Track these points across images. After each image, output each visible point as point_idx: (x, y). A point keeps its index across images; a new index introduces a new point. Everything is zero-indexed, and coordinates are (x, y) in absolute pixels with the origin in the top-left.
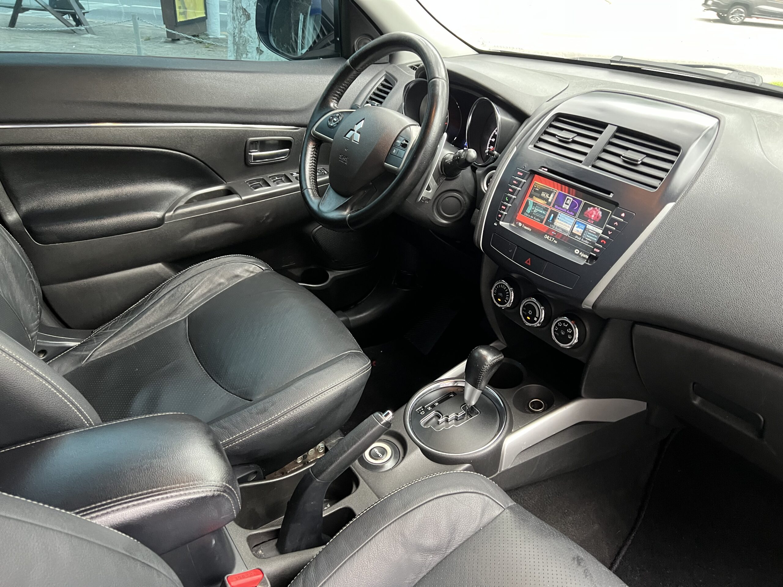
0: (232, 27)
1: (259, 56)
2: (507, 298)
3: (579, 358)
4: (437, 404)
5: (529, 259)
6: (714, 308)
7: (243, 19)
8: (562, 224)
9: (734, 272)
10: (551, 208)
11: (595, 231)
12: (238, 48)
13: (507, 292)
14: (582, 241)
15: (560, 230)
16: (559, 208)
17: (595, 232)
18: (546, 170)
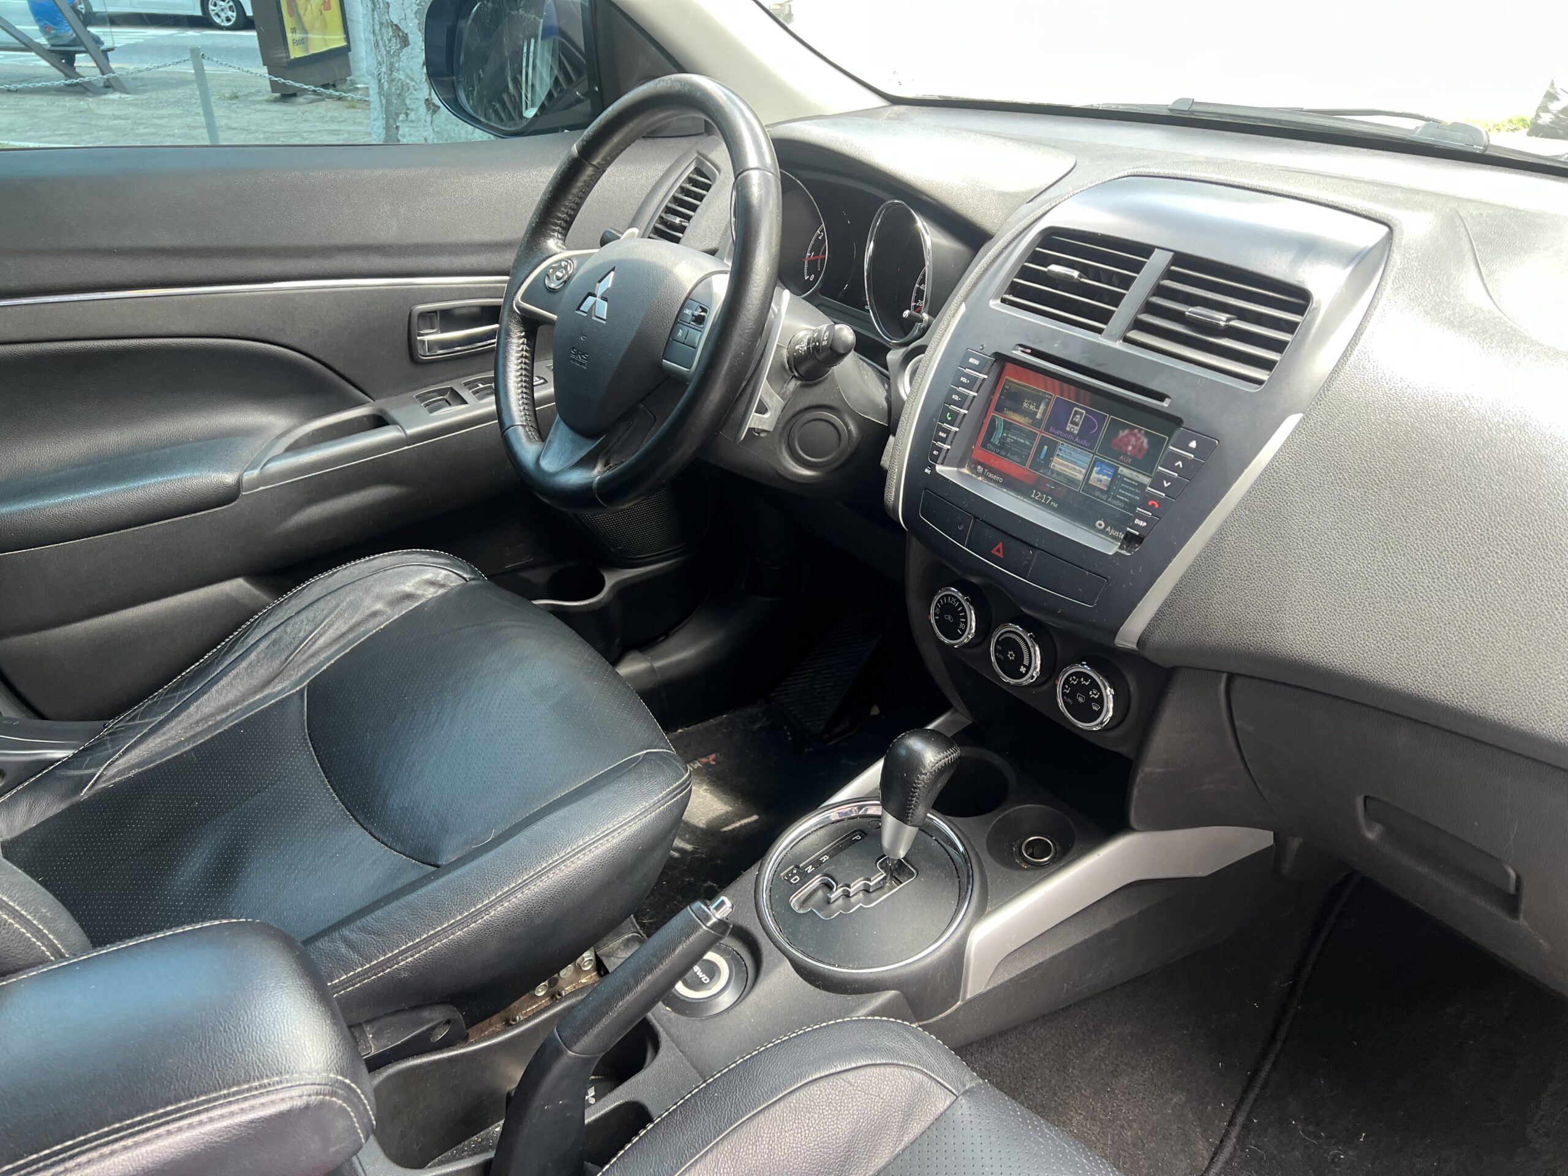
0: (375, 62)
1: (432, 117)
2: (962, 626)
3: (1119, 750)
4: (825, 858)
5: (1000, 545)
6: (1398, 643)
7: (395, 45)
8: (1067, 466)
9: (1436, 562)
10: (1041, 432)
11: (1137, 479)
12: (389, 103)
13: (961, 611)
14: (1109, 502)
15: (1063, 480)
16: (1058, 432)
17: (1136, 481)
18: (1029, 351)
